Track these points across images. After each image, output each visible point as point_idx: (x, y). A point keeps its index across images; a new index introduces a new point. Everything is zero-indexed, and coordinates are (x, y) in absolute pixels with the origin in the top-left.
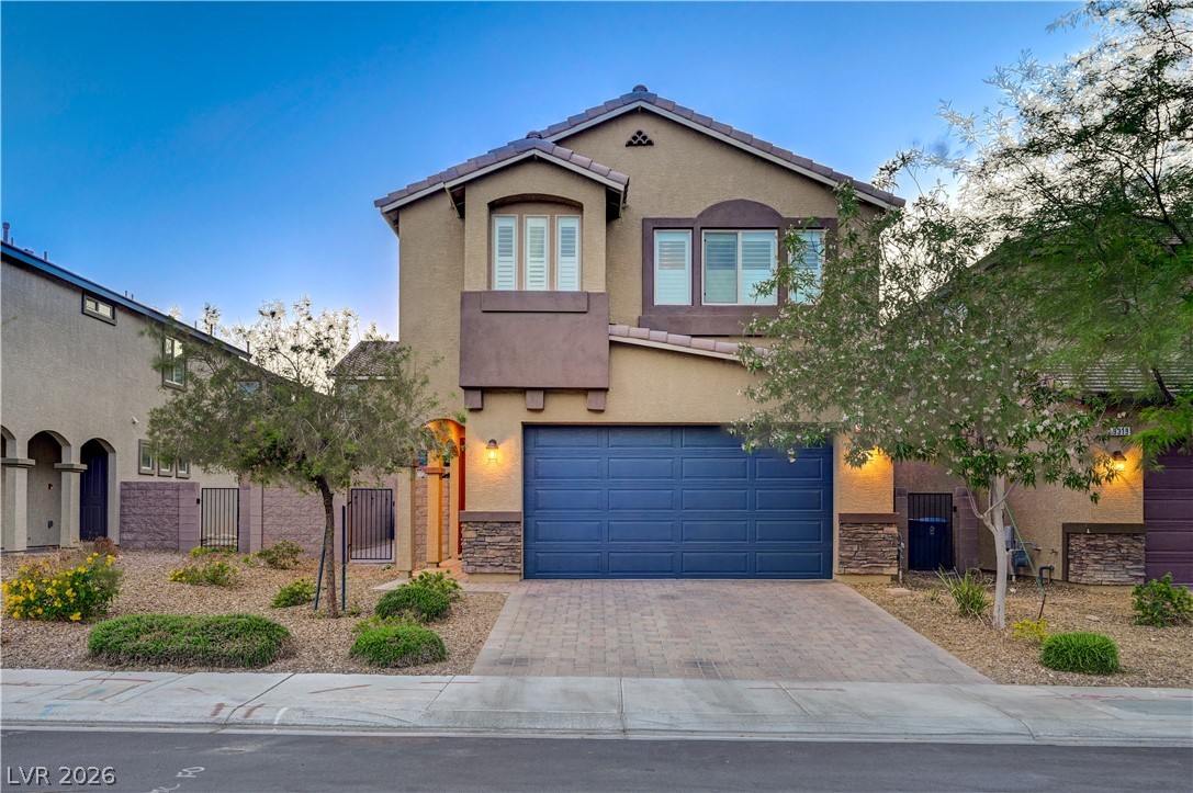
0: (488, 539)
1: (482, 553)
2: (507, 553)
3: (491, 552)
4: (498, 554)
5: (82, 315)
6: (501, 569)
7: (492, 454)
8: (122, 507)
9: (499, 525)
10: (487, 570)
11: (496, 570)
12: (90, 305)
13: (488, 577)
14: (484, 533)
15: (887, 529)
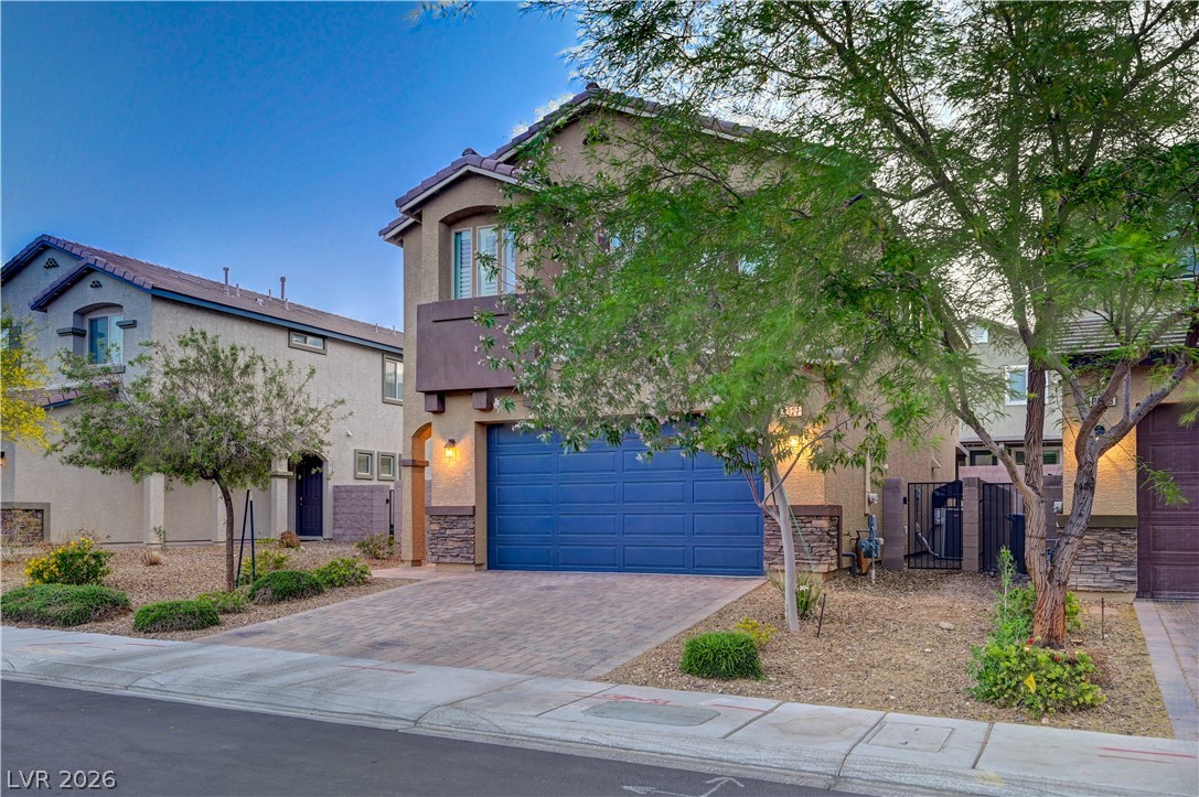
0: (448, 532)
1: (443, 545)
2: (462, 544)
3: (450, 543)
4: (456, 545)
5: (289, 349)
6: (458, 560)
7: (449, 452)
8: (335, 507)
9: (455, 518)
10: (447, 560)
11: (455, 560)
12: (295, 340)
13: (451, 567)
14: (445, 525)
15: (816, 523)
